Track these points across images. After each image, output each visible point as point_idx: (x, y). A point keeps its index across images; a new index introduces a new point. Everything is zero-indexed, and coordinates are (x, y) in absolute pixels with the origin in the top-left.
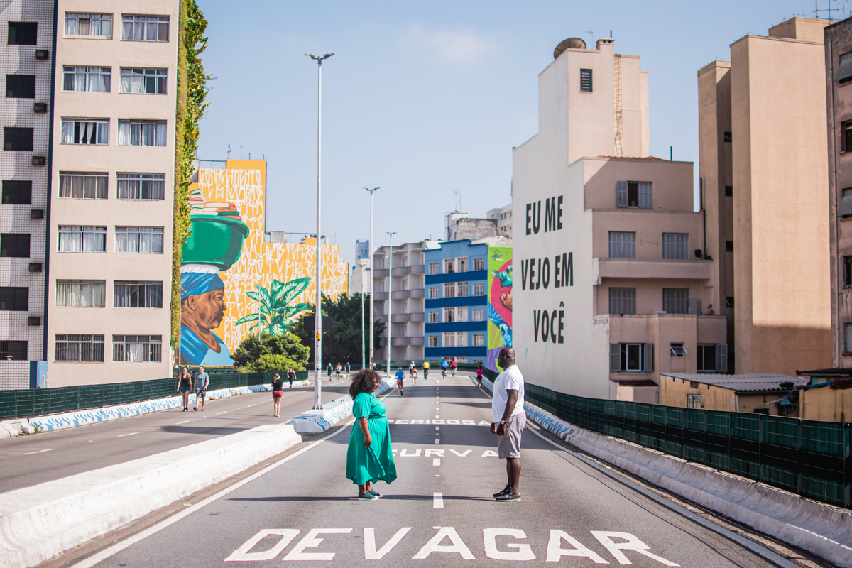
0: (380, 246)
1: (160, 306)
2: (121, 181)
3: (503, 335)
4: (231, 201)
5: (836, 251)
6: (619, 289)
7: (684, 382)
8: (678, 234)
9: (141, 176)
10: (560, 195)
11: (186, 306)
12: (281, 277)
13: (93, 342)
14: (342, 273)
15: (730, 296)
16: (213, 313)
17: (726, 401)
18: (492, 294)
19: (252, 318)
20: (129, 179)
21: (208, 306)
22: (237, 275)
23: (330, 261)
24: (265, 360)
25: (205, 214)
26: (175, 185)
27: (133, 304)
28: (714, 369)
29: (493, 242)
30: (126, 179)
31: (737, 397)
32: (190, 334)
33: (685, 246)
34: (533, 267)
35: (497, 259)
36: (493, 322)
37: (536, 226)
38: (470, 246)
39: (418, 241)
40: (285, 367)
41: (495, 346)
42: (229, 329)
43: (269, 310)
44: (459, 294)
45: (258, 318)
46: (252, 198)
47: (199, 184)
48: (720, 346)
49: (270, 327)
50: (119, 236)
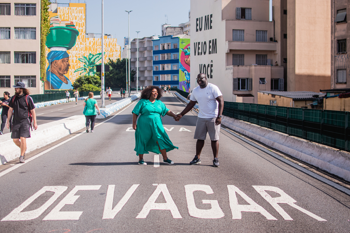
0: (134, 39)
1: (35, 62)
2: (16, 7)
3: (186, 76)
4: (71, 21)
5: (334, 38)
6: (237, 55)
7: (268, 95)
8: (262, 31)
9: (25, 5)
10: (211, 14)
11: (53, 65)
12: (93, 52)
13: (5, 79)
14: (118, 51)
15: (285, 58)
16: (64, 68)
17: (288, 103)
18: (181, 58)
19: (81, 69)
20: (20, 6)
21: (62, 65)
22: (74, 51)
23: (113, 46)
24: (85, 87)
25: (61, 26)
26: (41, 9)
27: (23, 62)
28: (278, 89)
29: (181, 37)
30: (18, 6)
31: (293, 101)
32: (55, 76)
33: (266, 37)
34: (199, 45)
35: (183, 44)
36: (182, 70)
37: (201, 28)
38: (172, 38)
39: (150, 37)
40: (93, 89)
41: (182, 80)
42: (71, 74)
43: (88, 66)
44: (167, 59)
45: (83, 70)
46: (80, 19)
47: (58, 13)
48: (281, 80)
49: (89, 73)
50: (16, 32)
